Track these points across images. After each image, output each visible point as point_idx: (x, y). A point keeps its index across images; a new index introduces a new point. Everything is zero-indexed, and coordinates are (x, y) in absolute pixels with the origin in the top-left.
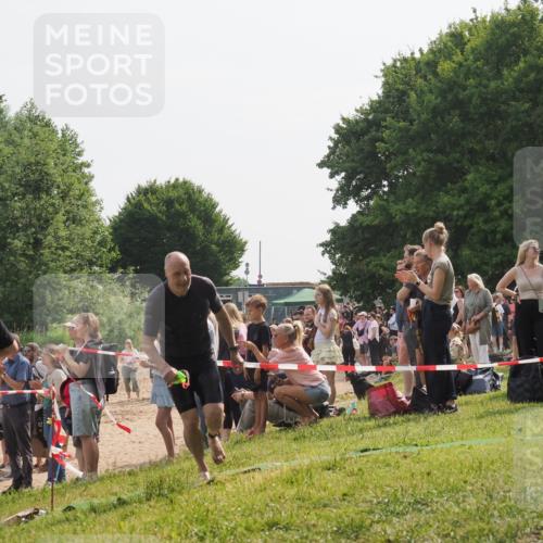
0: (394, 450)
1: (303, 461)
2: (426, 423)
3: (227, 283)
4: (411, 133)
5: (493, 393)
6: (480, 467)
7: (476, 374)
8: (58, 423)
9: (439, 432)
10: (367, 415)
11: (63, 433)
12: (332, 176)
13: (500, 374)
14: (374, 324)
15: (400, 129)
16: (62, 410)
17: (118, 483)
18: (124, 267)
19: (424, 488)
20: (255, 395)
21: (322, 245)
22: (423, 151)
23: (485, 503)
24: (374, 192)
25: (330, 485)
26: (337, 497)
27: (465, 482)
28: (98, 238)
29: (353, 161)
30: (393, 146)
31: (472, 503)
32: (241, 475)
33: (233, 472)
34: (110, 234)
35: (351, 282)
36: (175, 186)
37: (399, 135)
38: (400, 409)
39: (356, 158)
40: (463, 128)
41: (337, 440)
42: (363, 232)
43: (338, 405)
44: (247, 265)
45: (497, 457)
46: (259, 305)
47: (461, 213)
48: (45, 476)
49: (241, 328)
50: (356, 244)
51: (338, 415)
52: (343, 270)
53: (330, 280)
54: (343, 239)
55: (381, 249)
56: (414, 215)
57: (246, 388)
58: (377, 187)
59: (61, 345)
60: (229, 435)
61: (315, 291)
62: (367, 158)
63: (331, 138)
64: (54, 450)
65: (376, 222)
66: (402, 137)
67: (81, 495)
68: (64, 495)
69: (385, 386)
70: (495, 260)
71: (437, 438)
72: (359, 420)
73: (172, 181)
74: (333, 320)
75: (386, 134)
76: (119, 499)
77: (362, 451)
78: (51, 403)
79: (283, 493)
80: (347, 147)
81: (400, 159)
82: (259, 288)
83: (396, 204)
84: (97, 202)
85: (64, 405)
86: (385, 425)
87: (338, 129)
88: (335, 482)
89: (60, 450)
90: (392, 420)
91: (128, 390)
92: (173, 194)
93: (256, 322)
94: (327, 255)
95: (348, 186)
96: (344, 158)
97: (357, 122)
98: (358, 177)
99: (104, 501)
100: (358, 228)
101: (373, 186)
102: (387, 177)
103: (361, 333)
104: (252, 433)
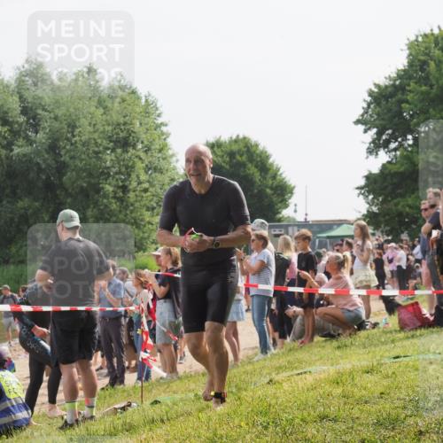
1: (345, 365)
3: (279, 220)
4: (431, 96)
8: (146, 333)
10: (398, 329)
11: (150, 341)
12: (365, 131)
14: (402, 254)
15: (422, 93)
16: (149, 322)
17: (194, 382)
20: (305, 312)
21: (358, 188)
24: (401, 145)
25: (369, 385)
26: (376, 395)
29: (383, 119)
30: (416, 106)
32: (297, 378)
33: (289, 373)
35: (382, 219)
36: (236, 141)
37: (421, 97)
38: (425, 324)
39: (386, 117)
41: (373, 349)
42: (391, 178)
43: (373, 320)
44: (296, 205)
46: (305, 238)
48: (135, 375)
49: (293, 256)
50: (386, 187)
51: (374, 328)
52: (375, 209)
53: (365, 217)
54: (375, 183)
55: (406, 192)
57: (297, 306)
58: (403, 140)
59: (146, 270)
60: (283, 343)
61: (353, 227)
62: (394, 117)
63: (365, 101)
64: (143, 355)
65: (402, 169)
66: (423, 99)
67: (164, 392)
68: (150, 391)
69: (412, 305)
72: (391, 332)
73: (234, 137)
74: (369, 250)
75: (410, 97)
76: (196, 395)
77: (395, 358)
78: (140, 317)
79: (331, 392)
80: (378, 109)
81: (423, 117)
82: (305, 224)
84: (173, 155)
85: (150, 319)
86: (413, 337)
87: (371, 94)
88: (373, 384)
89: (148, 355)
90: (418, 332)
92: (235, 148)
93: (304, 252)
94: (361, 197)
95: (379, 140)
96: (376, 117)
97: (386, 87)
98: (387, 132)
99: (183, 396)
100: (387, 175)
101: (400, 139)
102: (411, 132)
103: (391, 261)
104: (302, 342)
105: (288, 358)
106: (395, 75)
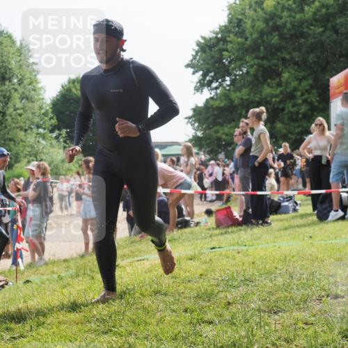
0: (231, 248)
2: (251, 232)
4: (245, 46)
5: (294, 214)
6: (285, 259)
7: (284, 202)
9: (259, 238)
10: (215, 227)
12: (194, 73)
13: (299, 202)
15: (239, 44)
17: (57, 266)
18: (59, 130)
19: (250, 271)
21: (186, 118)
22: (254, 59)
23: (288, 281)
24: (221, 85)
25: (192, 269)
26: (196, 276)
27: (276, 268)
28: (43, 111)
29: (208, 64)
30: (234, 54)
31: (280, 281)
32: (137, 263)
33: (131, 260)
34: (51, 108)
35: (204, 142)
37: (238, 47)
38: (236, 223)
39: (210, 62)
40: (279, 44)
41: (196, 242)
42: (213, 111)
43: (196, 220)
45: (296, 253)
47: (278, 100)
50: (209, 117)
51: (196, 226)
52: (199, 134)
53: (190, 141)
54: (200, 115)
55: (224, 122)
56: (247, 100)
58: (222, 81)
62: (216, 62)
63: (194, 50)
64: (18, 246)
65: (222, 105)
66: (239, 49)
67: (34, 273)
68: (23, 273)
69: (226, 208)
70: (297, 130)
71: (258, 242)
72: (209, 229)
74: (192, 164)
75: (230, 46)
76: (59, 276)
77: (212, 249)
80: (204, 55)
81: (238, 63)
83: (235, 93)
84: (41, 88)
86: (226, 233)
87: (198, 44)
88: (195, 268)
90: (230, 230)
91: (61, 208)
94: (189, 125)
95: (204, 81)
96: (202, 62)
97: (210, 39)
98: (210, 74)
99: (49, 277)
100: (209, 108)
101: (220, 80)
102: (229, 75)
103: (211, 175)
104: (141, 237)
105: (130, 248)
106: (218, 30)
